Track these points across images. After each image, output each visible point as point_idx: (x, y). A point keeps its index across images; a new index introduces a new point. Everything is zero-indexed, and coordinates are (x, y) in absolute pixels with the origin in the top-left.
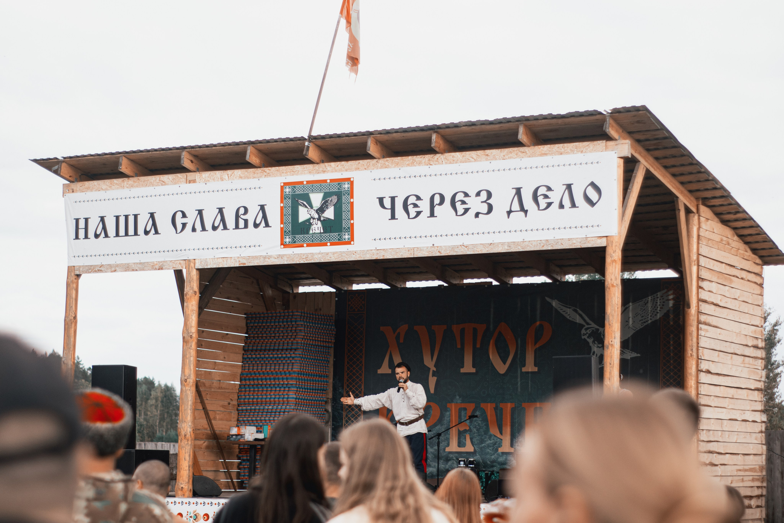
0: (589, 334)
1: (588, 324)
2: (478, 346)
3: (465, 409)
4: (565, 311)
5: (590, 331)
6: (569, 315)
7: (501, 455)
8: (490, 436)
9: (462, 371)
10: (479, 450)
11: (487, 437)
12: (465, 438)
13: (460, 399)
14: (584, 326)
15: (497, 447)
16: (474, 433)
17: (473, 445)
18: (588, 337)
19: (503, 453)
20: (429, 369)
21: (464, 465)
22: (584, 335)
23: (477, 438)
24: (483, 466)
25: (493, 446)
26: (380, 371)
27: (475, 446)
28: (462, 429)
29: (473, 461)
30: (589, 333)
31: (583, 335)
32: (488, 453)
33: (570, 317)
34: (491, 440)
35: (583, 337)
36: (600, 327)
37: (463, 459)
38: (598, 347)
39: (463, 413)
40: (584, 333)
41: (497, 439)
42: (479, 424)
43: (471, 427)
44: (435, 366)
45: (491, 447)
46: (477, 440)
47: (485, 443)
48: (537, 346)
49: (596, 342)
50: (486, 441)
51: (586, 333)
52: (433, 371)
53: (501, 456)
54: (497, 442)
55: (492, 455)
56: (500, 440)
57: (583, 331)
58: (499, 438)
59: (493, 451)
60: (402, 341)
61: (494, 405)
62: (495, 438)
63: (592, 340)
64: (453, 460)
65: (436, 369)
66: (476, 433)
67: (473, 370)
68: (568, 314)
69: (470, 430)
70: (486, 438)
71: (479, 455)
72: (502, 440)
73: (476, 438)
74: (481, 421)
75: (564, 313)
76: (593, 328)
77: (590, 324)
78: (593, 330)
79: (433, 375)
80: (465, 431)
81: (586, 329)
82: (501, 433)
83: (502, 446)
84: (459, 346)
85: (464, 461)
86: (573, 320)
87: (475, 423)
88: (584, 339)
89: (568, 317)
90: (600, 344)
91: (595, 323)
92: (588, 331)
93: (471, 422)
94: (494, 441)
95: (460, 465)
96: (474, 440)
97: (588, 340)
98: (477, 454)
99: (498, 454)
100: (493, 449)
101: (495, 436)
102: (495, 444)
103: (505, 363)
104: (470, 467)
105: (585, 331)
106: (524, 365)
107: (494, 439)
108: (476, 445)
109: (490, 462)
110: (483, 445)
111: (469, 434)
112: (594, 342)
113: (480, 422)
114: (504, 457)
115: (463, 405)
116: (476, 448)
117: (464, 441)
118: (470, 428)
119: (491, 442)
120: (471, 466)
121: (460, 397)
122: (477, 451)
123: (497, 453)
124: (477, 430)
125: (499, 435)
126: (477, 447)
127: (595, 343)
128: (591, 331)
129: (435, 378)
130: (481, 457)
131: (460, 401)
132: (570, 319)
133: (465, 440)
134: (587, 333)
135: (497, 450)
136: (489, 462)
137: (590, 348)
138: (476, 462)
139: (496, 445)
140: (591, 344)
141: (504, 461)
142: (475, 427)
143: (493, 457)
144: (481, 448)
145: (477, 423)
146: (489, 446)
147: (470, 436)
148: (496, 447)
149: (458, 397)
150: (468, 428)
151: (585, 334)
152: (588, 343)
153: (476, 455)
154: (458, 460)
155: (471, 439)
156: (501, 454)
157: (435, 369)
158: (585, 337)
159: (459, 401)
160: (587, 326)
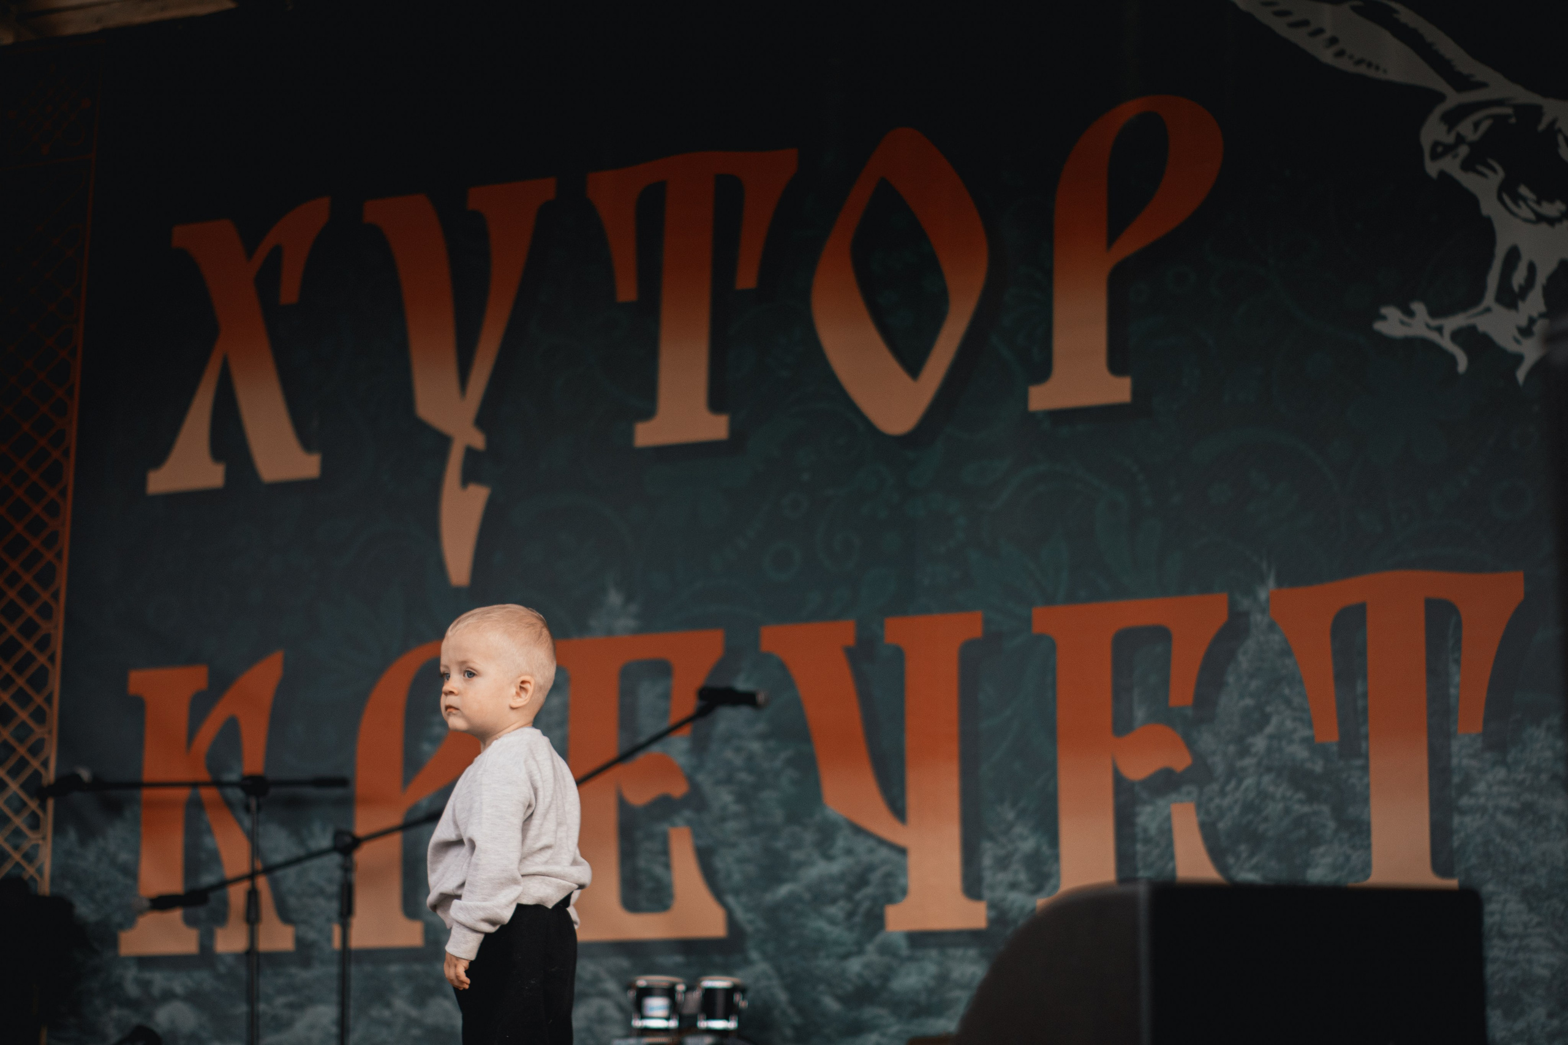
0: (1472, 145)
1: (1462, 83)
2: (747, 279)
3: (661, 669)
4: (1305, 23)
5: (1476, 125)
6: (1333, 41)
7: (905, 951)
8: (827, 834)
9: (646, 435)
10: (761, 924)
11: (809, 837)
12: (665, 852)
13: (633, 608)
14: (1441, 97)
15: (874, 899)
16: (723, 819)
17: (718, 893)
18: (1468, 166)
19: (920, 940)
20: (443, 442)
21: (668, 1019)
22: (1440, 151)
23: (745, 848)
24: (795, 1028)
25: (849, 897)
26: (160, 482)
27: (730, 900)
28: (639, 797)
29: (729, 992)
30: (1472, 136)
31: (1435, 156)
32: (820, 944)
33: (1340, 54)
34: (829, 858)
35: (1432, 168)
36: (1545, 94)
37: (660, 980)
38: (1540, 218)
39: (648, 694)
40: (1436, 144)
41: (871, 851)
42: (751, 757)
43: (701, 778)
44: (481, 422)
45: (834, 901)
46: (742, 861)
47: (794, 879)
48: (1129, 245)
49: (1523, 190)
50: (800, 865)
51: (1450, 139)
52: (470, 452)
53: (911, 959)
54: (871, 868)
55: (846, 956)
56: (894, 856)
57: (1433, 131)
58: (882, 842)
59: (851, 929)
60: (289, 292)
61: (845, 632)
62: (862, 846)
63: (1497, 177)
64: (604, 994)
65: (489, 442)
66: (736, 816)
67: (717, 428)
68: (1328, 34)
69: (695, 800)
70: (797, 844)
71: (766, 957)
72: (902, 851)
73: (734, 845)
74: (763, 737)
75: (1299, 37)
76: (1499, 103)
77: (1482, 85)
78: (1496, 118)
79: (469, 477)
80: (665, 807)
81: (1452, 119)
82: (899, 811)
83: (904, 892)
84: (627, 291)
85: (669, 992)
86: (1362, 70)
87: (729, 754)
88: (1443, 174)
89: (1327, 56)
90: (1551, 201)
91: (1514, 78)
92: (1465, 128)
93: (699, 747)
94: (849, 861)
95: (643, 1017)
96: (724, 861)
97: (1469, 180)
98: (754, 955)
99: (886, 949)
100: (850, 915)
101: (858, 830)
102: (861, 880)
103: (913, 367)
104: (710, 1031)
105: (1444, 128)
106: (1042, 371)
107: (849, 852)
108: (737, 892)
109: (839, 999)
110: (784, 890)
111: (689, 822)
112: (1508, 189)
113: (756, 746)
114: (932, 969)
115: (654, 645)
116: (740, 915)
117: (658, 870)
118: (695, 789)
119: (835, 868)
120: (718, 1024)
121: (629, 599)
122: (749, 929)
123: (879, 938)
124: (742, 797)
125: (884, 826)
126: (747, 909)
127: (1517, 198)
128: (1485, 126)
129: (478, 495)
130: (779, 970)
131: (631, 623)
132: (1345, 65)
133: (667, 866)
134: (1460, 140)
135: (875, 921)
136: (831, 1004)
137: (1486, 231)
138: (751, 1005)
139: (869, 890)
140: (1490, 206)
141: (931, 991)
142: (729, 780)
143: (855, 966)
144: (772, 913)
145: (738, 750)
146: (819, 897)
147: (696, 835)
148: (866, 905)
149: (615, 598)
150: (678, 789)
151: (1449, 149)
152: (1472, 201)
153: (748, 962)
154: (630, 986)
155: (705, 858)
156: (903, 943)
157: (478, 441)
158: (1451, 165)
159: (625, 623)
160: (1454, 99)
